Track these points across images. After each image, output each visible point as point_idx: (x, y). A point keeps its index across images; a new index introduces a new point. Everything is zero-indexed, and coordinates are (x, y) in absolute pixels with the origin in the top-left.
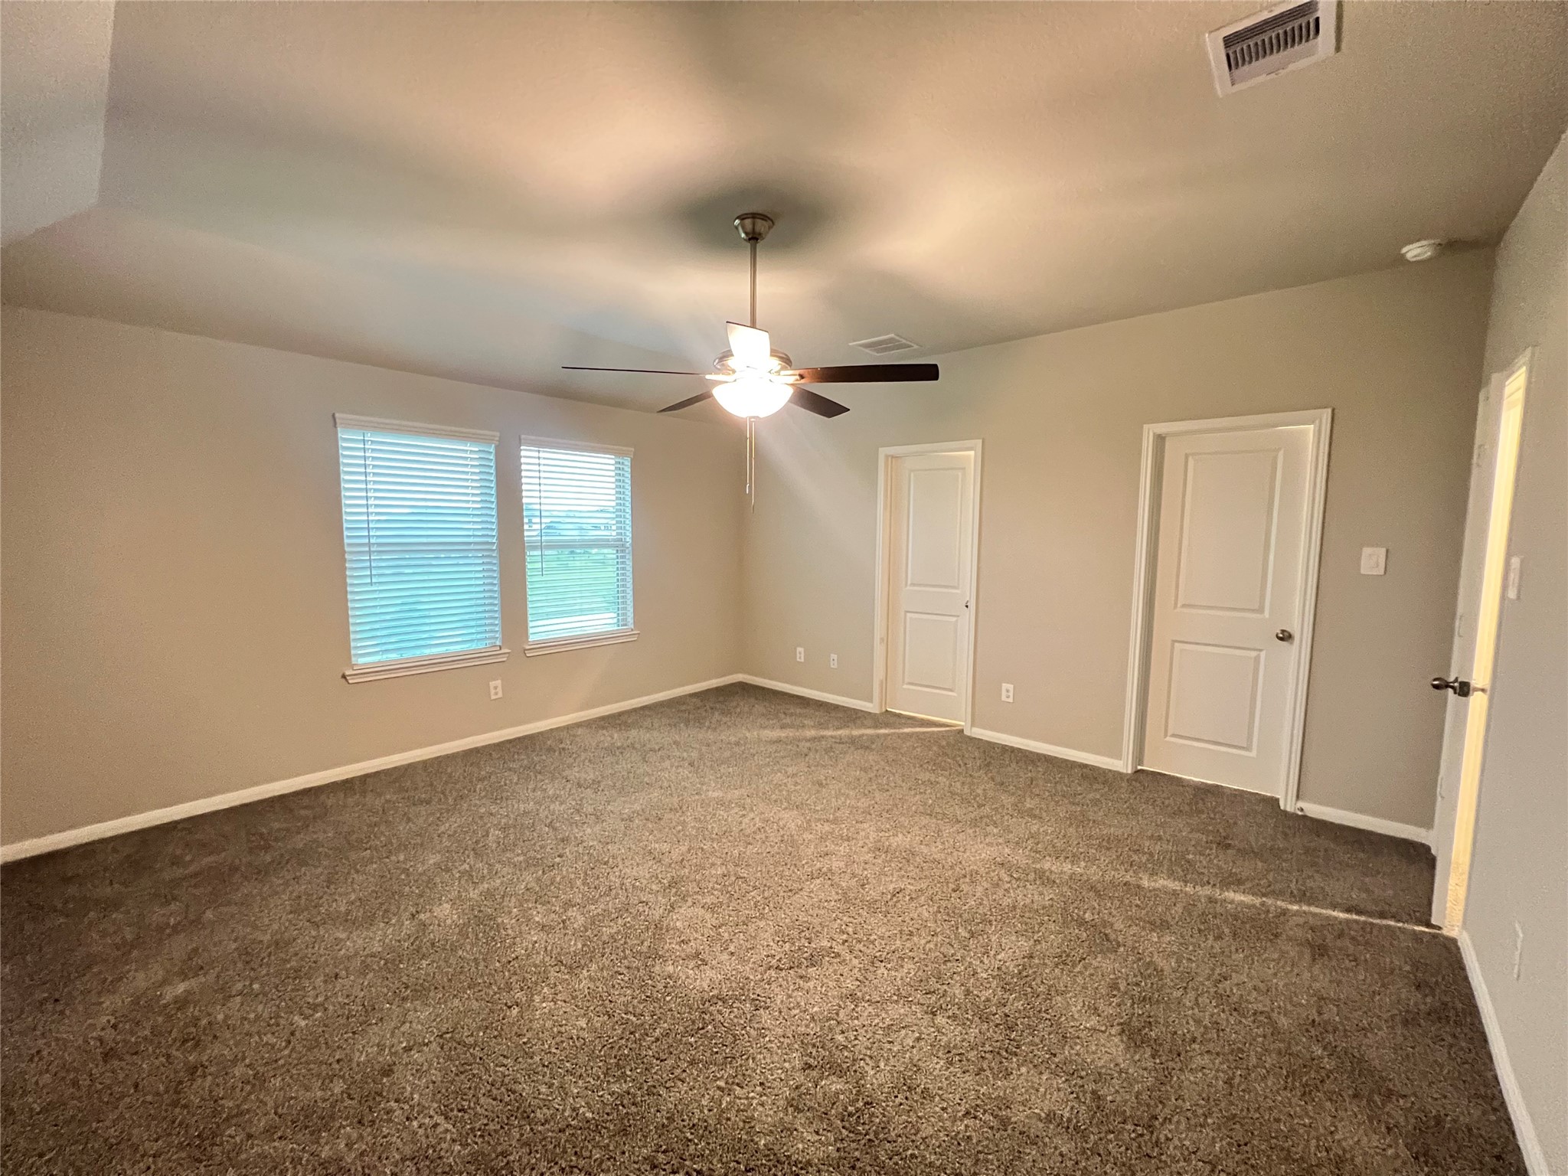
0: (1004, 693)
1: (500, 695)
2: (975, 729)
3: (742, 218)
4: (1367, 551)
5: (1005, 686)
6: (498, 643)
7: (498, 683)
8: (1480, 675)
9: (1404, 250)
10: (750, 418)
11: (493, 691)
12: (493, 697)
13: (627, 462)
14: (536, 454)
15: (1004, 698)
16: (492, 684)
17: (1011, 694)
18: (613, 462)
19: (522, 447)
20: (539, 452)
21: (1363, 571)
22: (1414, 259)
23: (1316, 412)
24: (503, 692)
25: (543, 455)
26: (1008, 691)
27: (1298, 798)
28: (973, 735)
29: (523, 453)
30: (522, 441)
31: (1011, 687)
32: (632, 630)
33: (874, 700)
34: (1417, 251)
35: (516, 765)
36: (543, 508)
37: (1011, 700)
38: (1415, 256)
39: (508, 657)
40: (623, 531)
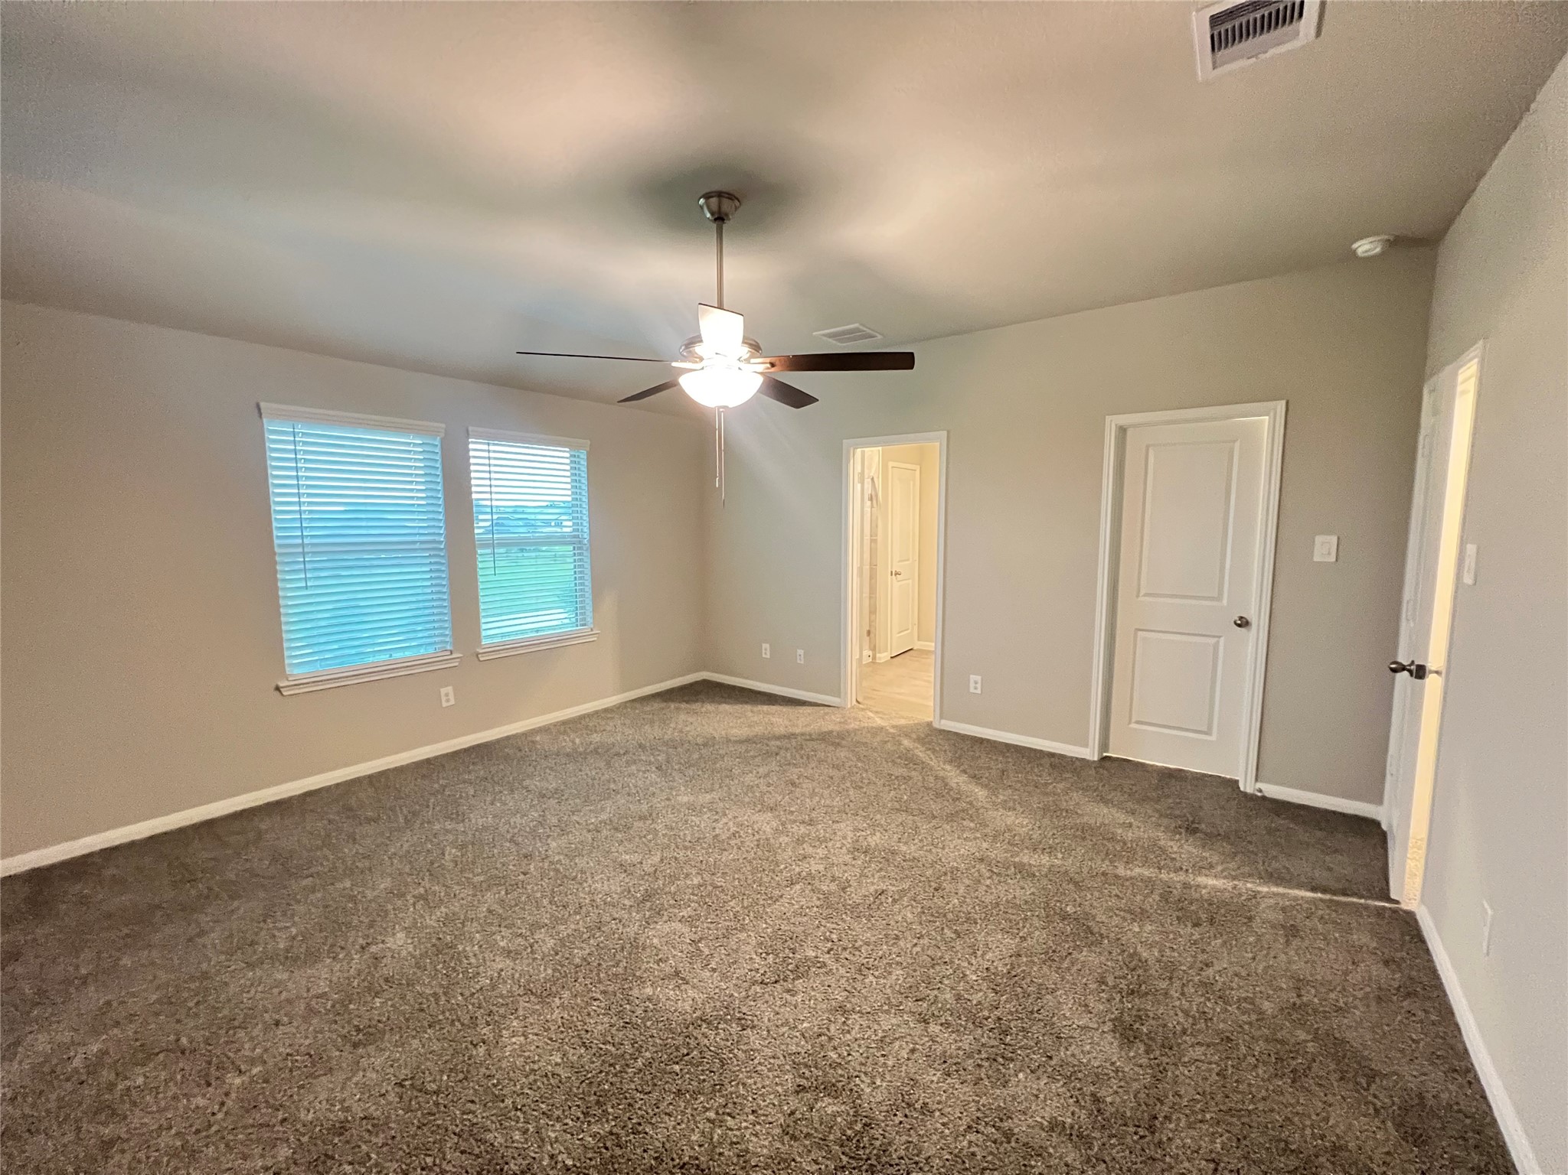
0: (972, 685)
1: (452, 702)
2: (943, 722)
3: (707, 196)
4: (1318, 539)
5: (973, 678)
6: (447, 648)
7: (450, 689)
8: (1435, 660)
9: (1355, 246)
10: (720, 407)
11: (444, 699)
12: (445, 704)
13: (583, 455)
14: (485, 447)
15: (972, 689)
16: (443, 691)
17: (979, 686)
18: (568, 455)
19: (470, 440)
20: (489, 444)
21: (1316, 559)
22: (1366, 254)
23: (1271, 404)
24: (456, 699)
25: (492, 448)
26: (976, 683)
27: (1256, 780)
28: (942, 728)
29: (471, 446)
30: (470, 433)
31: (979, 678)
32: (592, 630)
33: (842, 694)
34: (1367, 247)
35: (472, 777)
36: (495, 503)
37: (979, 691)
38: (1366, 251)
39: (460, 662)
40: (580, 528)
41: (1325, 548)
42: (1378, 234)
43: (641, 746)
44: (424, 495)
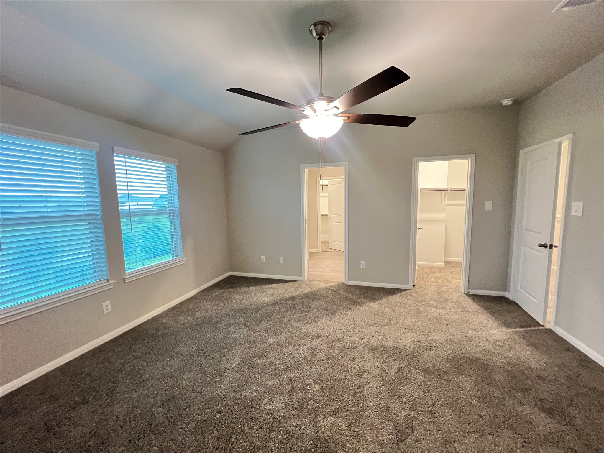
0: (361, 265)
1: (110, 310)
2: (349, 282)
3: (315, 25)
4: (487, 203)
5: (362, 262)
6: (105, 278)
7: (108, 302)
8: (557, 241)
9: (502, 101)
10: (321, 138)
11: (105, 309)
12: (105, 312)
13: (174, 167)
14: (123, 159)
15: (362, 267)
16: (104, 304)
17: (364, 265)
18: (164, 166)
19: (114, 154)
20: (125, 158)
21: (485, 210)
22: (506, 104)
23: (471, 155)
24: (112, 308)
25: (127, 160)
26: (363, 264)
27: (468, 289)
28: (349, 284)
29: (115, 158)
30: (115, 150)
31: (364, 262)
32: (182, 258)
33: (303, 275)
34: (506, 102)
35: (138, 353)
36: (130, 192)
37: (364, 268)
38: (506, 103)
39: (114, 286)
40: (173, 205)
41: (488, 206)
42: (510, 97)
43: (226, 315)
44: (83, 186)
